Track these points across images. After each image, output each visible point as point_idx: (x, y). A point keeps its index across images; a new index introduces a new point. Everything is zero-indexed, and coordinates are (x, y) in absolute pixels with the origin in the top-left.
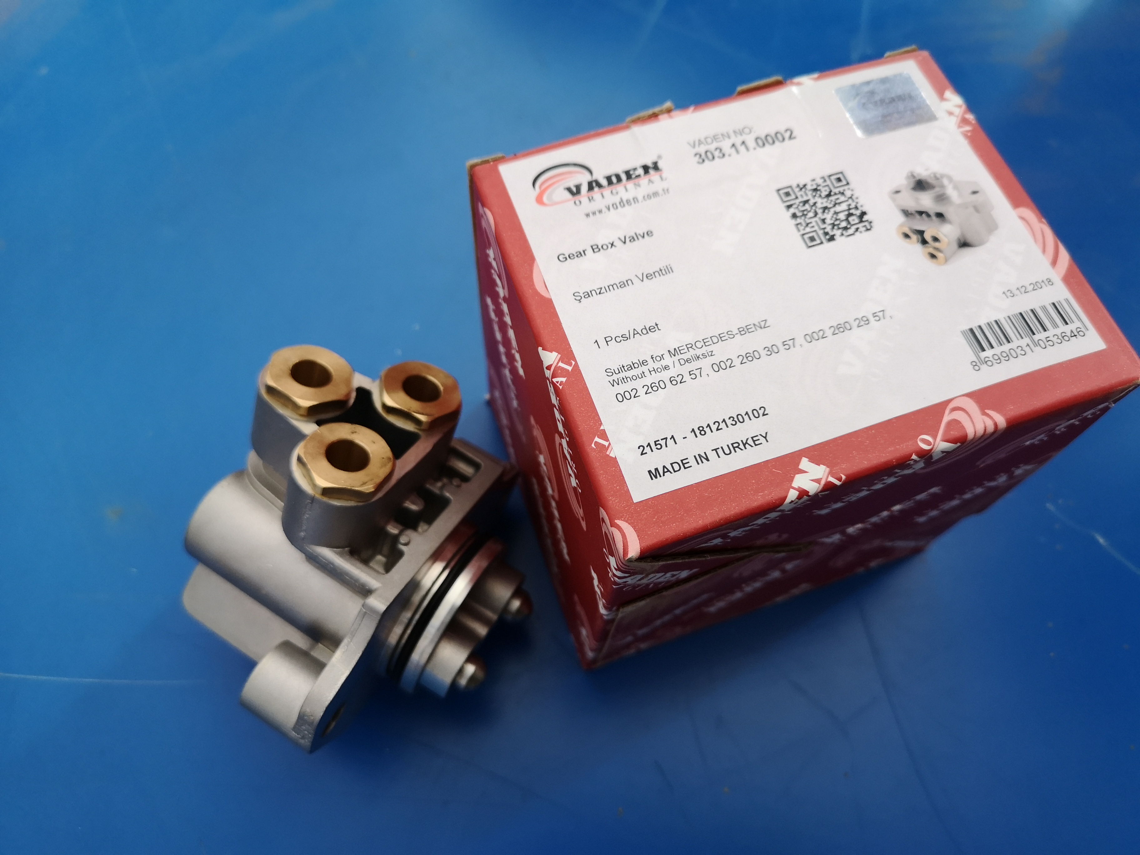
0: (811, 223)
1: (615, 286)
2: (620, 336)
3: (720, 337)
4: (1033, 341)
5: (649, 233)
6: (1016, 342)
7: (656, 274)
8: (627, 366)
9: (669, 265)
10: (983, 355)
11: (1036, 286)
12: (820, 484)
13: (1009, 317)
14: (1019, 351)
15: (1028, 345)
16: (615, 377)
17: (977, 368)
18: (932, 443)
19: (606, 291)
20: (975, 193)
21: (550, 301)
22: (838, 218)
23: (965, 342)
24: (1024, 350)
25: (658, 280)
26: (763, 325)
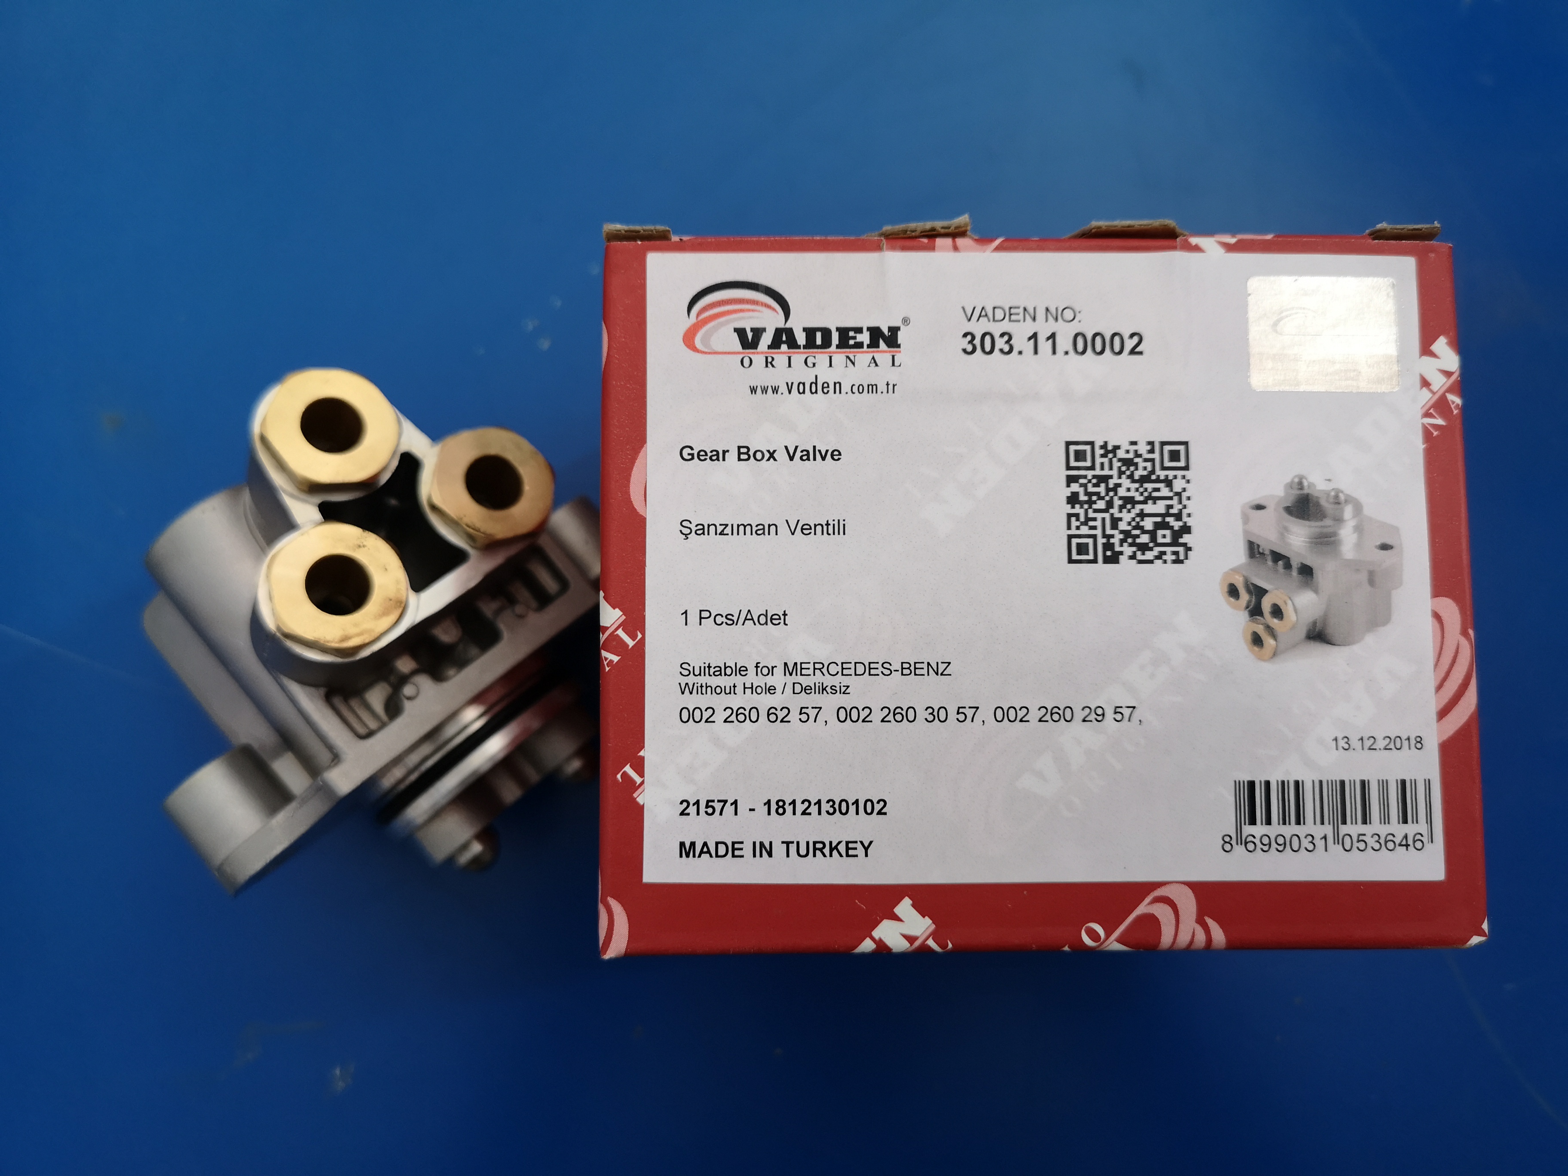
0: (1095, 519)
1: (748, 528)
2: (724, 616)
3: (869, 669)
4: (1336, 832)
5: (836, 455)
6: (1310, 827)
7: (819, 528)
8: (714, 668)
9: (844, 520)
10: (1248, 829)
11: (1394, 743)
12: (911, 945)
13: (1321, 782)
14: (1306, 843)
15: (1325, 838)
16: (691, 680)
17: (1227, 847)
18: (1102, 940)
19: (732, 534)
20: (1385, 547)
21: (643, 520)
22: (1142, 524)
23: (1232, 799)
24: (1314, 844)
25: (818, 540)
26: (940, 670)
